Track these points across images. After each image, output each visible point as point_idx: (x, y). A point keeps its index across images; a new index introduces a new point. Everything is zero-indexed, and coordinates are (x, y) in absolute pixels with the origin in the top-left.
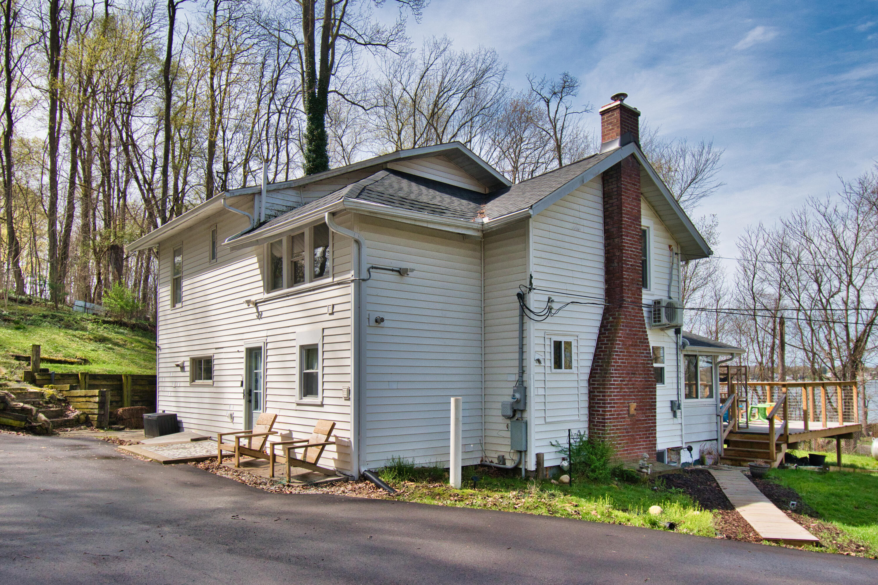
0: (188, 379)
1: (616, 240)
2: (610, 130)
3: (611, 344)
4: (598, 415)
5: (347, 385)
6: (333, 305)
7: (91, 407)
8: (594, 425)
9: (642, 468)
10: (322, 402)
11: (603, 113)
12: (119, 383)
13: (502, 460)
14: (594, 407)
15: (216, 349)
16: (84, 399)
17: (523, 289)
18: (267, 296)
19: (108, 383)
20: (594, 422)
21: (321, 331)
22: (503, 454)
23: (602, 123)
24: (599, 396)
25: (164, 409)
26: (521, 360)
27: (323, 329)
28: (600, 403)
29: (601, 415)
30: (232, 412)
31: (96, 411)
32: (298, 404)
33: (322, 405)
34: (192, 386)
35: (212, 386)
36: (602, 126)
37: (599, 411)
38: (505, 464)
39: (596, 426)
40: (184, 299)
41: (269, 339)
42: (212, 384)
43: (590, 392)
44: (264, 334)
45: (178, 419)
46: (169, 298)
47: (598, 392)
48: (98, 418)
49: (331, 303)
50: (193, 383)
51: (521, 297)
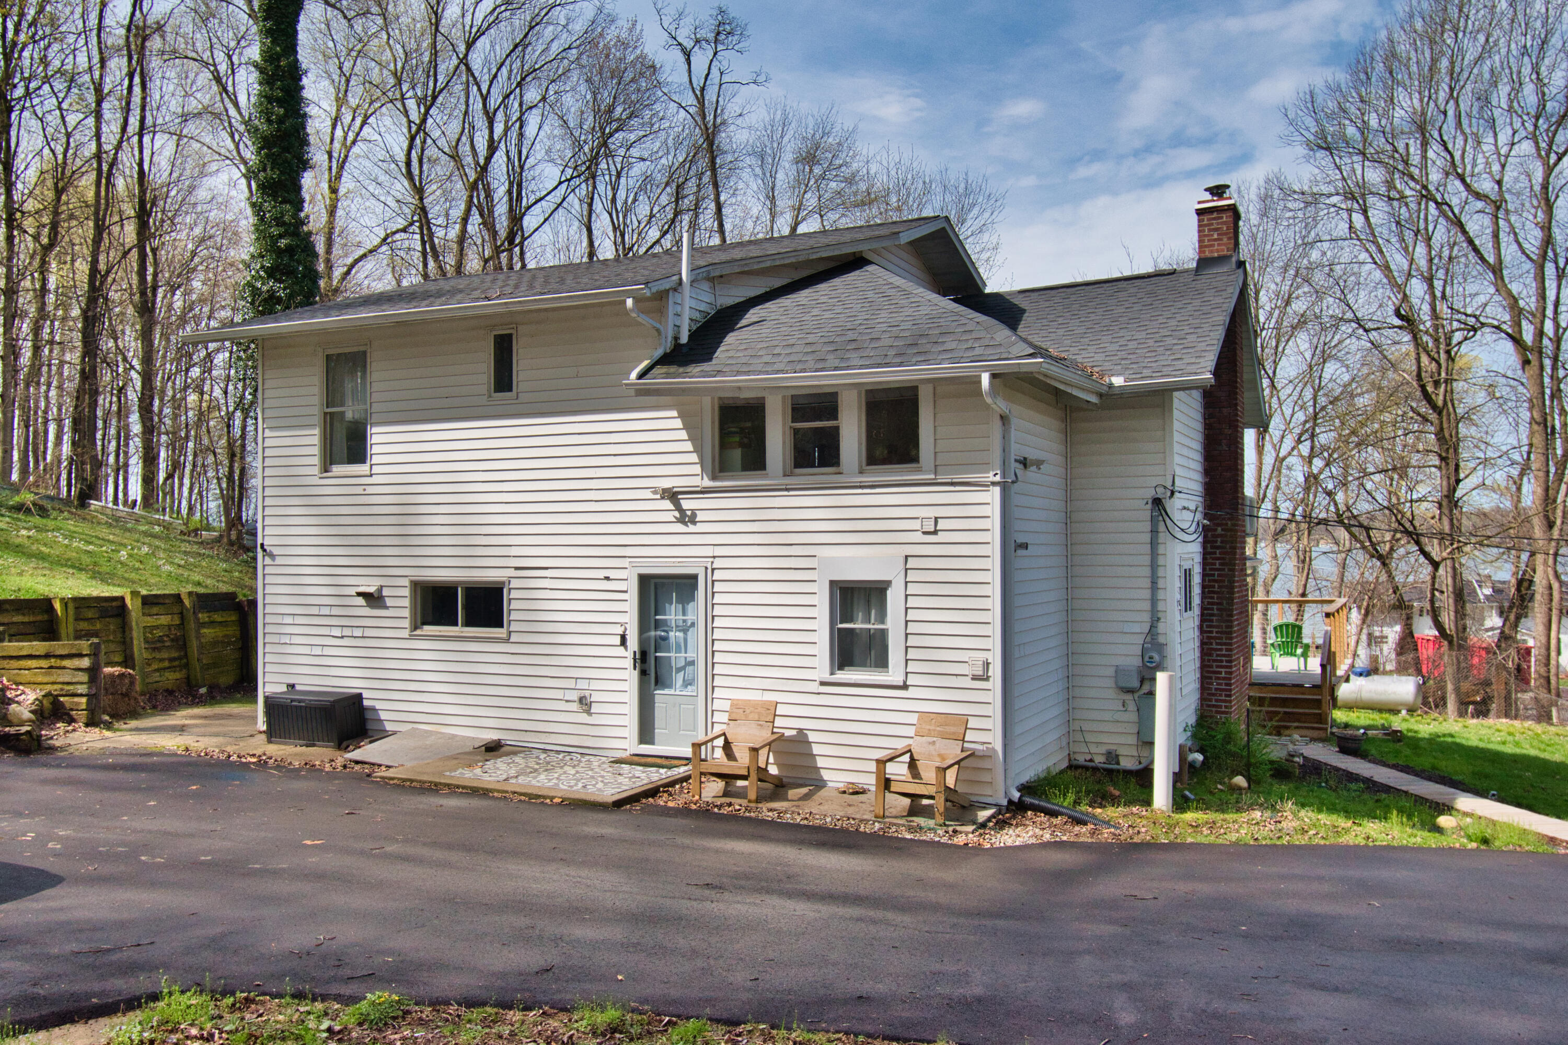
0: (406, 623)
1: (1225, 411)
2: (1215, 240)
3: (1230, 570)
4: (1218, 678)
5: (982, 656)
6: (936, 519)
7: (67, 679)
8: (1209, 694)
9: (1293, 756)
10: (905, 682)
11: (1200, 212)
12: (46, 617)
13: (1112, 756)
14: (1211, 666)
15: (517, 568)
16: (44, 663)
17: (1160, 490)
18: (707, 483)
19: (26, 619)
20: (1210, 689)
21: (902, 560)
22: (1114, 747)
23: (1199, 226)
24: (1221, 650)
25: (291, 681)
26: (1154, 601)
27: (907, 557)
28: (1222, 661)
29: (1224, 678)
30: (582, 693)
31: (82, 689)
32: (823, 684)
33: (905, 687)
34: (412, 637)
35: (507, 640)
36: (1199, 231)
37: (1220, 673)
38: (1118, 763)
39: (1213, 695)
40: (375, 460)
41: (718, 563)
42: (505, 636)
43: (1203, 644)
44: (709, 551)
45: (366, 703)
46: (316, 450)
47: (1217, 644)
48: (88, 703)
49: (932, 515)
50: (418, 632)
51: (1157, 502)
